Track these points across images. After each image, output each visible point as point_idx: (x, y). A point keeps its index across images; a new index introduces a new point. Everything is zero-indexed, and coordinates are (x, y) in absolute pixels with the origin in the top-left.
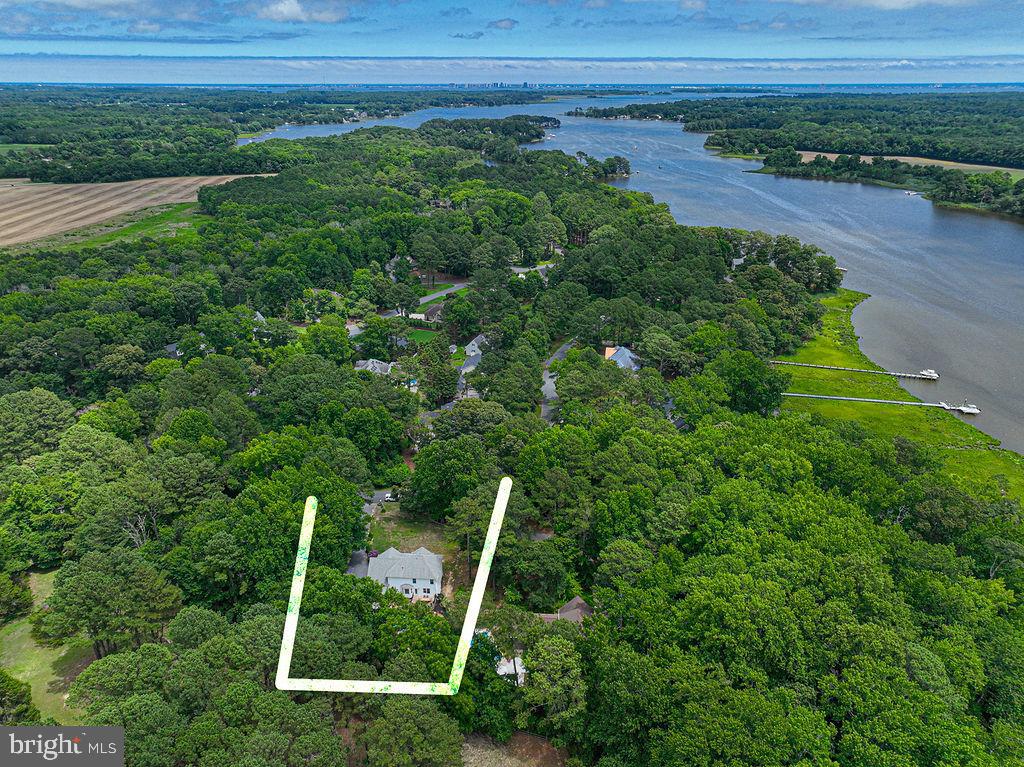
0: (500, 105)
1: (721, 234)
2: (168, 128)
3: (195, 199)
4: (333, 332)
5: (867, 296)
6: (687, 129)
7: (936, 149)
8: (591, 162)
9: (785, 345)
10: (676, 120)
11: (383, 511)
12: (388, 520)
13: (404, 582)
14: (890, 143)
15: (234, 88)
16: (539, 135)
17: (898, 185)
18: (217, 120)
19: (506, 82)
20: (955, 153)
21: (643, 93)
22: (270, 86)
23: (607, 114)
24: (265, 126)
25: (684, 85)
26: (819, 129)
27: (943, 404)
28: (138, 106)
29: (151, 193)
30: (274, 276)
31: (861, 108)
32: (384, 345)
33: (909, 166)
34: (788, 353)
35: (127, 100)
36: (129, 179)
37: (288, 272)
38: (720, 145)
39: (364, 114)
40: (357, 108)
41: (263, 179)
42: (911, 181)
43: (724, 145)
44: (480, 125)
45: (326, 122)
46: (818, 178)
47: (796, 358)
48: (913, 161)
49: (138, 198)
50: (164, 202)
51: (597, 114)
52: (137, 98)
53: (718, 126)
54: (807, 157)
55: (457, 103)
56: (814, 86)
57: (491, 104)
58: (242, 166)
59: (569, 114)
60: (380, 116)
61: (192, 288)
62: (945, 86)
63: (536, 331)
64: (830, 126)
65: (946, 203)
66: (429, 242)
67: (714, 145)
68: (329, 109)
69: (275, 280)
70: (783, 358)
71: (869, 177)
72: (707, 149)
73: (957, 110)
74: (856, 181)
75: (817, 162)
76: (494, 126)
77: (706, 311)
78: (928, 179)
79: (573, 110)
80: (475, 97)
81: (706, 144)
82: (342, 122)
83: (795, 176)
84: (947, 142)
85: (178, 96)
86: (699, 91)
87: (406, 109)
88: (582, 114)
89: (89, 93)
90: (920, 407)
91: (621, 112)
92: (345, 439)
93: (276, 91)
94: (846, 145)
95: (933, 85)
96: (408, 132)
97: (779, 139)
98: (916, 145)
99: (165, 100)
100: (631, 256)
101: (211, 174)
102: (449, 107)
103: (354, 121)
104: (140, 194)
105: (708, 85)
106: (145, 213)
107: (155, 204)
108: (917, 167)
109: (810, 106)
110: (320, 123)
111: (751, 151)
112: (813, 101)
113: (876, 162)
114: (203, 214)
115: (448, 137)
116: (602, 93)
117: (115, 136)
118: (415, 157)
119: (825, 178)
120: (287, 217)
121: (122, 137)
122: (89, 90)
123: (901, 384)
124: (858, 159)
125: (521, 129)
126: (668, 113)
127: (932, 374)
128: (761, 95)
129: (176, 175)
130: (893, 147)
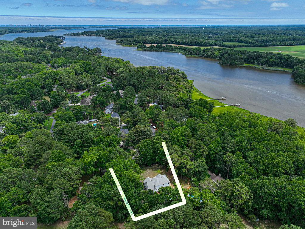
1: (153, 68)
5: (193, 81)
6: (106, 39)
7: (177, 42)
8: (89, 50)
10: (101, 36)
14: (166, 40)
16: (61, 42)
17: (174, 52)
21: (83, 28)
23: (78, 34)
25: (94, 25)
27: (232, 105)
31: (149, 31)
37: (24, 95)
38: (120, 43)
42: (177, 51)
43: (122, 43)
51: (74, 35)
54: (148, 45)
55: (19, 32)
57: (33, 32)
62: (162, 26)
67: (118, 43)
69: (20, 100)
71: (166, 50)
72: (117, 44)
75: (151, 47)
79: (66, 34)
84: (179, 40)
88: (69, 35)
90: (228, 106)
91: (82, 34)
94: (155, 42)
96: (12, 42)
98: (172, 41)
108: (176, 47)
111: (131, 44)
113: (166, 46)
116: (69, 28)
118: (24, 51)
123: (220, 101)
124: (162, 45)
126: (97, 34)
127: (224, 98)
130: (167, 42)
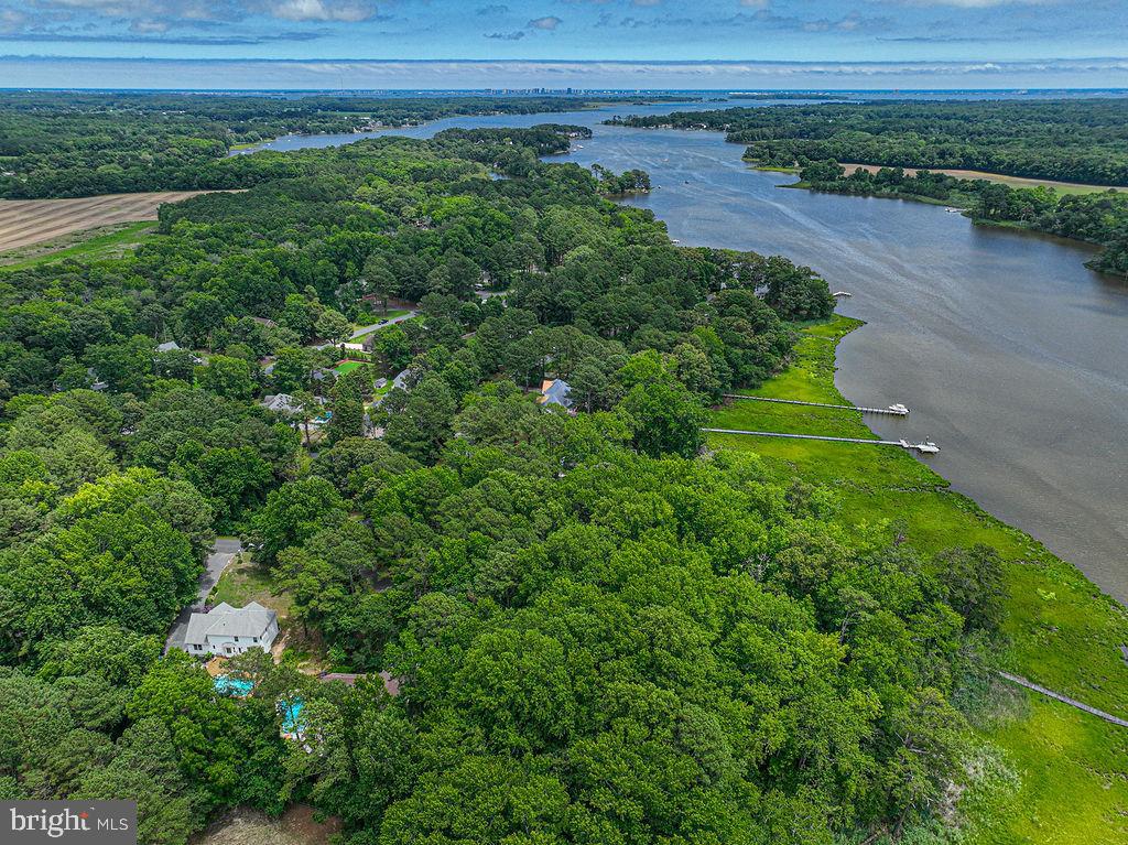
0: (534, 113)
1: (708, 255)
2: (152, 139)
3: (155, 218)
4: (230, 365)
5: (862, 323)
6: (729, 140)
7: (990, 162)
8: (608, 176)
9: (747, 378)
10: (722, 129)
11: (240, 562)
12: (241, 572)
13: (227, 640)
14: (942, 154)
15: (247, 94)
16: (564, 146)
17: (940, 202)
18: (213, 129)
19: (548, 88)
20: (1010, 166)
21: (696, 99)
22: (286, 92)
23: (647, 123)
24: (264, 137)
26: (870, 140)
27: (903, 443)
28: (130, 113)
29: (111, 210)
30: (196, 303)
31: (926, 116)
32: (298, 379)
33: (956, 181)
34: (752, 387)
35: (121, 107)
36: (91, 194)
37: (213, 298)
38: (759, 157)
39: (379, 123)
40: (373, 116)
41: (230, 195)
42: (955, 195)
43: (764, 157)
44: (500, 136)
45: (335, 133)
46: (856, 193)
47: (760, 392)
48: (959, 175)
49: (93, 216)
50: (123, 220)
51: (636, 122)
52: (133, 105)
53: (764, 137)
54: (850, 170)
55: (487, 111)
56: (886, 92)
57: (523, 112)
58: (220, 180)
59: (606, 123)
60: (396, 126)
61: (93, 316)
62: (1030, 92)
63: (461, 363)
64: (882, 137)
65: (984, 221)
66: (381, 265)
67: (752, 157)
68: (342, 118)
69: (196, 307)
70: (746, 392)
71: (912, 193)
72: (744, 161)
73: (1030, 119)
74: (896, 197)
75: (858, 176)
76: (516, 136)
77: (655, 341)
78: (973, 195)
79: (611, 119)
80: (507, 105)
81: (745, 156)
82: (352, 132)
83: (832, 191)
84: (1002, 154)
85: (179, 103)
86: (758, 98)
87: (427, 118)
88: (620, 123)
89: (80, 100)
90: (877, 445)
91: (663, 121)
92: (184, 483)
93: (290, 97)
94: (894, 157)
95: (1018, 90)
96: (418, 144)
97: (823, 151)
98: (970, 158)
99: (163, 108)
100: (595, 280)
101: (184, 189)
102: (477, 115)
103: (366, 130)
104: (97, 211)
105: (769, 91)
106: (96, 232)
107: (110, 222)
108: (964, 181)
109: (872, 114)
110: (328, 133)
111: (790, 163)
112: (876, 109)
113: (920, 176)
114: (161, 233)
115: (460, 149)
116: (652, 100)
117: (91, 147)
118: (414, 169)
119: (864, 193)
120: (238, 237)
121: (100, 148)
122: (83, 96)
123: (866, 420)
124: (901, 172)
125: (544, 139)
126: (714, 122)
127: (902, 409)
128: (824, 101)
129: (145, 191)
130: (945, 160)
